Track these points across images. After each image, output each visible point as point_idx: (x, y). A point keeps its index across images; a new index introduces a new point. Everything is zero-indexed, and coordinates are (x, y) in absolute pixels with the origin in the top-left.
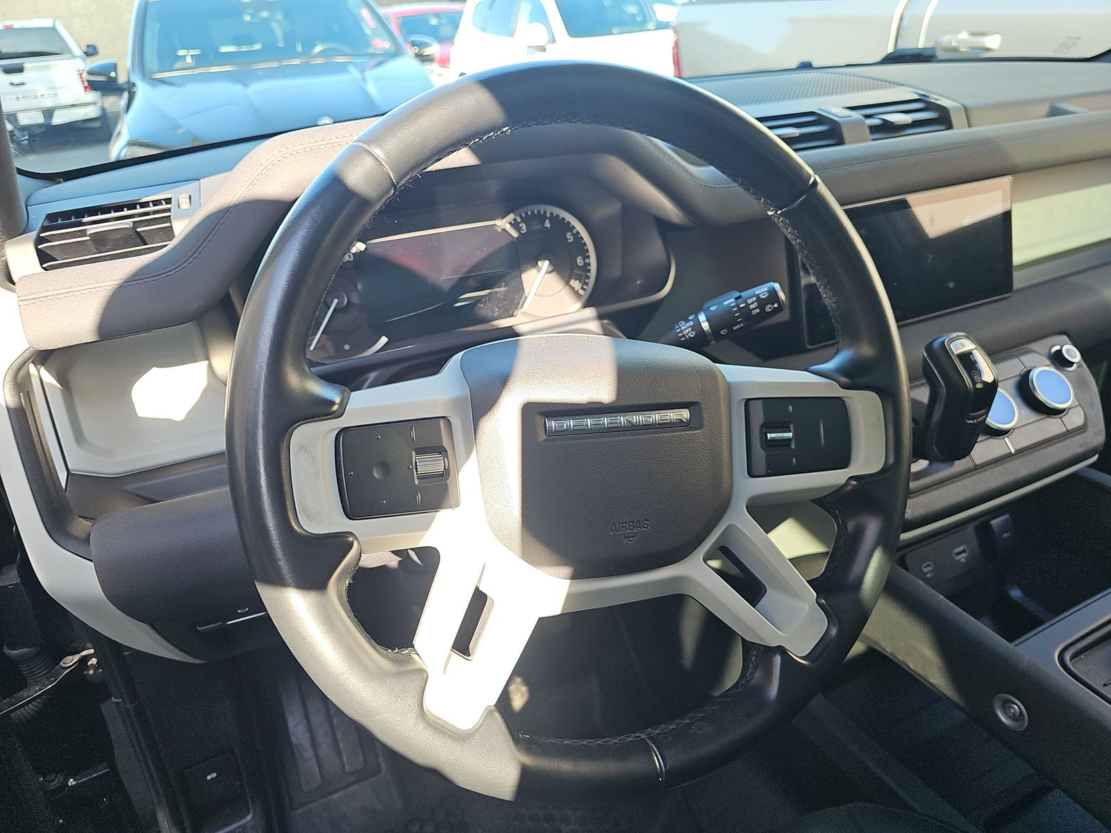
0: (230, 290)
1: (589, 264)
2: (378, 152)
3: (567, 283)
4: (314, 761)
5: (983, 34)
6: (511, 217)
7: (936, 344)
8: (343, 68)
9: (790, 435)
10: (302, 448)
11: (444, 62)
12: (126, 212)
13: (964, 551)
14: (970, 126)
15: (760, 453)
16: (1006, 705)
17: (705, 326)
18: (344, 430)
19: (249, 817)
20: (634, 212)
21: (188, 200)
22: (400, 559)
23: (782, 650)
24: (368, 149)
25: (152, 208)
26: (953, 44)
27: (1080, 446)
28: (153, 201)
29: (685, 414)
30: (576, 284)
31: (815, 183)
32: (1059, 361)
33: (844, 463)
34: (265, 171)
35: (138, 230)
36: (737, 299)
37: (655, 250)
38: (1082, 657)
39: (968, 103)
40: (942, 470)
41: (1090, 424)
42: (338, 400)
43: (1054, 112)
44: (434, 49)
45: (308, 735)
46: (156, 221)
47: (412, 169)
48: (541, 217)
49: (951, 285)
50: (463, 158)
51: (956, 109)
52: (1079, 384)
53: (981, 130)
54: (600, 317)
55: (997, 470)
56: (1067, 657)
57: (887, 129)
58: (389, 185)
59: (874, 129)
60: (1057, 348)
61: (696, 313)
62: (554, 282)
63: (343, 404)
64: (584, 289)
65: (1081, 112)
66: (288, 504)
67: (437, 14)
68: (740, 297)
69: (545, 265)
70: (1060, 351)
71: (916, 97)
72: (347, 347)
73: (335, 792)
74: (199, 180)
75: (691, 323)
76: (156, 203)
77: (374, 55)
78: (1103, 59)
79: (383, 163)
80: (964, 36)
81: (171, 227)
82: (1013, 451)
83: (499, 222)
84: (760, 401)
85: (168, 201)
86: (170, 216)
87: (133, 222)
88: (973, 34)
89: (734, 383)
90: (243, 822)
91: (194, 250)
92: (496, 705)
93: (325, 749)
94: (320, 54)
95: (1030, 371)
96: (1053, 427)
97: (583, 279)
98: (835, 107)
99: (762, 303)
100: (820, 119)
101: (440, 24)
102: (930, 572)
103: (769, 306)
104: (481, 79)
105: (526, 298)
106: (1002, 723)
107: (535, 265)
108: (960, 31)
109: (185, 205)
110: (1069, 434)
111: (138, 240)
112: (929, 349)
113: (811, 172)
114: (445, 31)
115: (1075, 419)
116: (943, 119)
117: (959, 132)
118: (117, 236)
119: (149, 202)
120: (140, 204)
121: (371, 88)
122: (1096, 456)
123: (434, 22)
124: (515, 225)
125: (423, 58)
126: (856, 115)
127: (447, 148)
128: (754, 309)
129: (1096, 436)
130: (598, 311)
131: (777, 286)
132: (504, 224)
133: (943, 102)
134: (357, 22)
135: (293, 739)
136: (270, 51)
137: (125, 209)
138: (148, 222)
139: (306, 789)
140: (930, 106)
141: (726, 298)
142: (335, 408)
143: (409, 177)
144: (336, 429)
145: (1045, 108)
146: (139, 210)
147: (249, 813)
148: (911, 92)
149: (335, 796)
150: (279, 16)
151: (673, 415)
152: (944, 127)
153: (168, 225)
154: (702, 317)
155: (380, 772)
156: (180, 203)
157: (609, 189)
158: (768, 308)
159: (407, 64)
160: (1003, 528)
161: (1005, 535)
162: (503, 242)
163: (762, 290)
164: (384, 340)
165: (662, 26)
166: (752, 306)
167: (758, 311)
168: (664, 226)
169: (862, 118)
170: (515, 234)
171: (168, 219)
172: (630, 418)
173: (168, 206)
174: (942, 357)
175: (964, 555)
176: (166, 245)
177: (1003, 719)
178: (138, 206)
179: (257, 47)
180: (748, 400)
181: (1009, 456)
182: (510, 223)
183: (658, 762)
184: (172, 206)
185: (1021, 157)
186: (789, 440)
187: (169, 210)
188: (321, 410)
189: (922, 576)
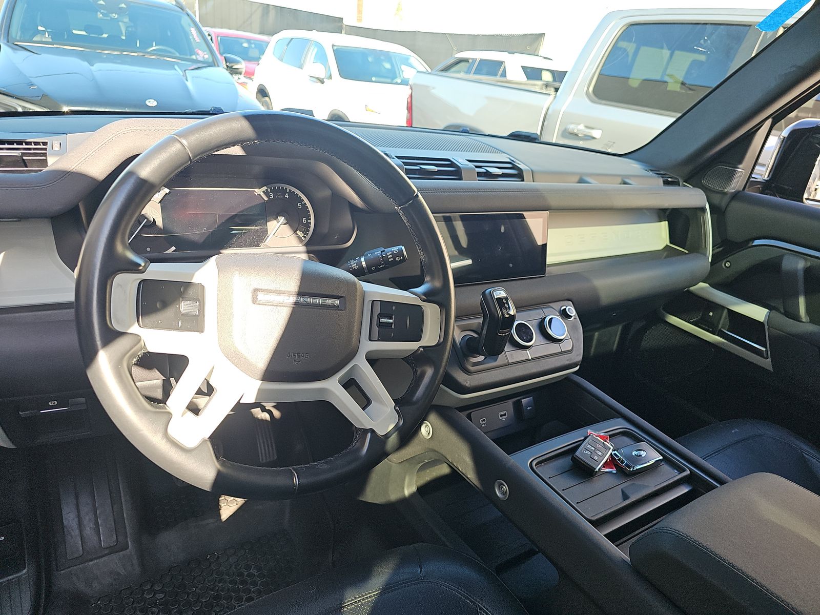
0: (79, 204)
1: (310, 223)
2: (184, 142)
3: (295, 232)
4: (79, 538)
5: (592, 128)
6: (265, 188)
7: (487, 292)
8: (171, 66)
9: (391, 321)
10: (119, 285)
11: (250, 74)
12: (15, 146)
13: (505, 415)
14: (533, 182)
15: (376, 329)
16: (501, 485)
17: (364, 264)
18: (144, 281)
19: (24, 571)
20: (337, 197)
21: (59, 145)
22: (165, 378)
23: (372, 431)
24: (179, 140)
25: (33, 146)
26: (575, 131)
27: (568, 360)
28: (34, 142)
29: (336, 302)
30: (301, 234)
31: (417, 196)
32: (565, 315)
33: (418, 338)
34: (115, 138)
35: (24, 158)
36: (382, 252)
37: (347, 221)
38: (543, 464)
39: (533, 168)
40: (491, 362)
41: (574, 349)
42: (143, 264)
43: (581, 181)
44: (242, 66)
45: (76, 520)
46: (35, 154)
47: (202, 153)
48: (284, 191)
49: (511, 265)
50: (236, 150)
51: (527, 170)
52: (572, 329)
53: (537, 185)
54: (308, 252)
55: (520, 366)
56: (534, 464)
57: (488, 175)
58: (188, 159)
59: (479, 174)
60: (564, 307)
61: (360, 257)
62: (286, 230)
63: (146, 267)
64: (305, 237)
65: (594, 183)
66: (107, 313)
67: (249, 41)
68: (384, 251)
69: (282, 219)
70: (565, 309)
71: (509, 161)
72: (148, 249)
73: (91, 561)
74: (66, 134)
75: (356, 261)
76: (36, 143)
77: (197, 61)
78: (627, 156)
79: (187, 148)
80: (581, 127)
81: (46, 160)
82: (530, 358)
83: (256, 190)
84: (379, 302)
85: (45, 144)
86: (46, 153)
87: (22, 153)
88: (587, 127)
89: (367, 292)
90: (20, 574)
91: (62, 175)
92: (209, 438)
93: (89, 531)
94: (152, 53)
95: (545, 318)
96: (554, 348)
97: (306, 233)
98: (461, 159)
99: (394, 255)
100: (452, 164)
101: (250, 47)
102: (484, 424)
103: (398, 258)
104: (246, 115)
105: (268, 236)
106: (498, 496)
107: (276, 218)
108: (579, 124)
109: (56, 148)
110: (562, 353)
111: (23, 164)
112: (484, 294)
113: (416, 190)
114: (254, 53)
115: (566, 346)
116: (520, 175)
117: (527, 183)
118: (9, 159)
119: (31, 142)
120: (25, 142)
121: (189, 84)
122: (578, 367)
123: (245, 45)
124: (266, 193)
125: (233, 71)
126: (471, 165)
127: (223, 146)
128: (390, 258)
129: (578, 356)
130: (307, 248)
131: (403, 248)
132: (259, 191)
133: (521, 166)
134: (187, 35)
135: (65, 522)
136: (114, 42)
137: (15, 144)
138: (30, 154)
139: (69, 557)
140: (514, 167)
141: (377, 251)
142: (141, 268)
143: (200, 157)
144: (140, 279)
145: (577, 179)
146: (24, 146)
147: (25, 569)
148: (507, 158)
149: (91, 563)
150: (126, 20)
151: (329, 301)
152: (520, 180)
153: (44, 158)
154: (363, 259)
155: (128, 548)
156: (54, 146)
157: (325, 182)
158: (398, 259)
159: (220, 72)
160: (528, 405)
161: (529, 408)
162: (257, 202)
163: (395, 249)
164: (173, 248)
165: (405, 82)
166: (389, 257)
167: (392, 259)
168: (353, 207)
169: (474, 167)
170: (266, 199)
171: (45, 155)
172: (306, 300)
173: (44, 147)
174: (489, 297)
175: (505, 417)
176: (42, 170)
177: (498, 493)
178: (24, 144)
179: (105, 36)
180: (374, 301)
181: (528, 360)
182: (264, 192)
183: (296, 480)
184: (48, 147)
185: (553, 202)
186: (391, 323)
187: (46, 149)
188: (133, 268)
189: (480, 427)
